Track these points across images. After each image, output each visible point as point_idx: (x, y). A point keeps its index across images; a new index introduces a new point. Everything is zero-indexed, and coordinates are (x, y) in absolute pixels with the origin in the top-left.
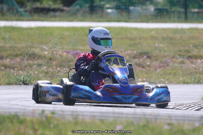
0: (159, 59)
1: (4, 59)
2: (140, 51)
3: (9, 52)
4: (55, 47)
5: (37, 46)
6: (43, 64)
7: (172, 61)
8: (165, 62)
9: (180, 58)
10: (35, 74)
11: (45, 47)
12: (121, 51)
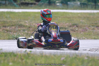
0: (82, 28)
1: (6, 27)
2: (73, 24)
3: (9, 24)
4: (32, 22)
5: (23, 21)
6: (26, 30)
7: (89, 28)
8: (85, 29)
9: (92, 27)
10: (22, 34)
11: (26, 21)
12: (64, 24)
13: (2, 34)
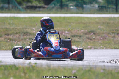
1: (9, 35)
2: (89, 30)
5: (29, 28)
7: (108, 36)
8: (104, 37)
10: (28, 44)
12: (78, 31)
13: (4, 43)
